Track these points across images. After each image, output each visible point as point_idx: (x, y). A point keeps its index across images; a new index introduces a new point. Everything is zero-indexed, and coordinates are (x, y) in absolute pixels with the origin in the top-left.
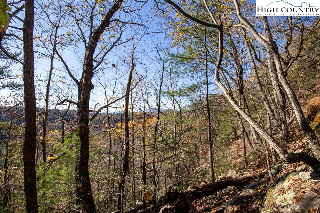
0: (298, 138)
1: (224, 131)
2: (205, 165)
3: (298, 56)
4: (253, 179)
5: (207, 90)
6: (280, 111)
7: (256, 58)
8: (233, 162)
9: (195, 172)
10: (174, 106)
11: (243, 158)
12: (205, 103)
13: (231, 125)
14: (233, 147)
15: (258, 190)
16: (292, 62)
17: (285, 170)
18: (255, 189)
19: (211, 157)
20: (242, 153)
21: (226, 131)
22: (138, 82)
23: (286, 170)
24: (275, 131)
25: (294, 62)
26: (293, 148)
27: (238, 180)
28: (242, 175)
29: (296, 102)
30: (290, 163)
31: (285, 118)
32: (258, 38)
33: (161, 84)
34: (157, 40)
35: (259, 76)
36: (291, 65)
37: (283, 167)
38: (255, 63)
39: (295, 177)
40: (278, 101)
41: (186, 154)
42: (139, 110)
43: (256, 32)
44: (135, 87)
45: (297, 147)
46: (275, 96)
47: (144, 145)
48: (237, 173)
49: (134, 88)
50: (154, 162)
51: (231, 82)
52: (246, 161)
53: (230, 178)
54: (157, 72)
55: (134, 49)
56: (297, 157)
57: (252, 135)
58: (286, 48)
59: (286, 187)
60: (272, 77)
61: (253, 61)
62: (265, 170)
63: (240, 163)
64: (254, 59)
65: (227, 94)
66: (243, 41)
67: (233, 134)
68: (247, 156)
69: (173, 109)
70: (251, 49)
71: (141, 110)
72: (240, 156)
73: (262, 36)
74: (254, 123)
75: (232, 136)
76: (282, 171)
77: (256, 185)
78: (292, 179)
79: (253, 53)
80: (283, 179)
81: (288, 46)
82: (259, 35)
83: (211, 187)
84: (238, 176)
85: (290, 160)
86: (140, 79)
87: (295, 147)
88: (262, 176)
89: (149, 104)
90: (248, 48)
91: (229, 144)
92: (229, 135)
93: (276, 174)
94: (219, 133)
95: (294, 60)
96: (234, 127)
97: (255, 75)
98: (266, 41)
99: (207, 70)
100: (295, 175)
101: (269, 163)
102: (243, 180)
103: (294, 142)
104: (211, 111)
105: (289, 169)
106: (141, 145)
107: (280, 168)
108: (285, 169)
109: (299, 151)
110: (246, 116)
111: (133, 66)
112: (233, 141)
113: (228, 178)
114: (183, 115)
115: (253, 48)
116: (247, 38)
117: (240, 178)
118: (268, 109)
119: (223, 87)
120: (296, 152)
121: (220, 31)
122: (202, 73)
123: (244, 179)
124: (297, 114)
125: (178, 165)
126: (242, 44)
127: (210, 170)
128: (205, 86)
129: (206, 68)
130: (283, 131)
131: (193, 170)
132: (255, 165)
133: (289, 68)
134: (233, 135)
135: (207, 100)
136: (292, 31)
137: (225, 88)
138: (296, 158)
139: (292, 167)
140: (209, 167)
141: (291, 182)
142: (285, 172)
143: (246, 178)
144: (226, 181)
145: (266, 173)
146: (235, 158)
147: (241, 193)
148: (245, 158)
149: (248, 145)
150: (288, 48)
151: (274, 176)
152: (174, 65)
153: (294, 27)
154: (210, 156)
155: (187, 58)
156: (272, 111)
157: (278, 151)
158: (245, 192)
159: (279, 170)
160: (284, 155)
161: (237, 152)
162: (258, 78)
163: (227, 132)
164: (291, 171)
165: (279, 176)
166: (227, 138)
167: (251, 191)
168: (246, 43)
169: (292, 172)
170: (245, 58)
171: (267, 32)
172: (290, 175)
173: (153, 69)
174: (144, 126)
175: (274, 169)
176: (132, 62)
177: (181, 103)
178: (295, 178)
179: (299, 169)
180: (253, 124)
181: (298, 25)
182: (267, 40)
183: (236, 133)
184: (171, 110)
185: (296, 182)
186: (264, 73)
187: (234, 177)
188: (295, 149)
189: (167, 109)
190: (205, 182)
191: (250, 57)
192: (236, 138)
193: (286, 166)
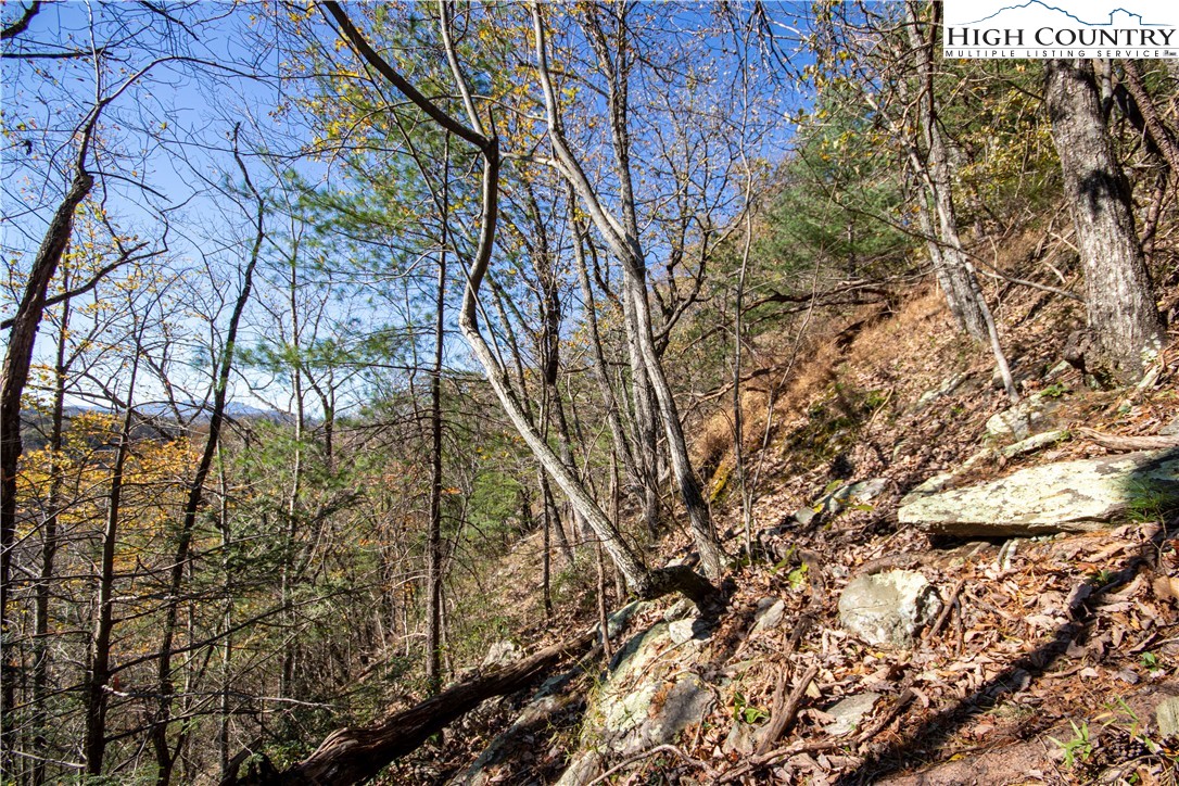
0: (678, 524)
1: (490, 504)
2: (413, 633)
3: (693, 298)
4: (559, 661)
5: (439, 355)
6: (645, 444)
7: (598, 279)
8: (510, 611)
9: (373, 668)
10: (300, 399)
11: (540, 595)
12: (426, 402)
13: (513, 482)
14: (515, 561)
15: (568, 693)
16: (680, 312)
17: (641, 621)
18: (560, 692)
19: (435, 603)
20: (539, 579)
21: (496, 503)
22: (113, 267)
23: (644, 620)
24: (633, 505)
25: (686, 311)
26: (666, 552)
27: (515, 671)
28: (531, 651)
29: (674, 423)
30: (648, 598)
31: (655, 467)
32: (598, 220)
33: (242, 301)
34: (241, 105)
35: (601, 333)
36: (677, 318)
37: (638, 612)
38: (591, 293)
39: (661, 637)
40: (642, 416)
41: (330, 597)
42: (108, 404)
43: (595, 200)
44: (92, 285)
45: (674, 550)
46: (635, 401)
47: (109, 577)
48: (516, 649)
49: (83, 290)
50: (165, 654)
51: (522, 338)
52: (548, 604)
53: (493, 670)
54: (230, 244)
55: (103, 104)
56: (667, 580)
57: (573, 518)
58: (670, 268)
59: (638, 673)
60: (632, 342)
61: (588, 286)
62: (594, 629)
63: (532, 611)
64: (593, 278)
65: (496, 378)
66: (563, 215)
67: (519, 513)
68: (550, 585)
69: (295, 410)
70: (586, 247)
71: (115, 400)
72: (535, 588)
73: (609, 217)
74: (569, 480)
75: (516, 522)
76: (635, 625)
77: (566, 680)
78: (653, 644)
79: (589, 259)
80: (633, 647)
81: (674, 265)
82: (602, 213)
83: (422, 715)
84: (519, 656)
85: (649, 590)
86: (125, 255)
87: (670, 549)
88: (585, 645)
89: (170, 377)
90: (576, 243)
91: (505, 551)
92: (504, 517)
93: (619, 633)
94: (473, 510)
95: (684, 307)
96: (524, 490)
97: (591, 329)
98: (617, 237)
99: (443, 282)
100: (661, 632)
101: (604, 605)
102: (530, 670)
103: (668, 536)
104: (446, 431)
105: (651, 616)
106: (93, 577)
107: (629, 616)
108: (642, 616)
109: (676, 562)
110: (548, 458)
111: (84, 184)
112: (516, 539)
113: (486, 669)
114: (338, 441)
115: (592, 247)
116: (576, 210)
117: (523, 665)
118: (616, 438)
119: (486, 352)
120: (672, 563)
121: (489, 161)
122: (424, 288)
123: (535, 665)
124: (675, 457)
125: (294, 651)
126: (561, 223)
127: (427, 650)
128: (434, 339)
129: (440, 273)
130: (649, 504)
131: (365, 660)
132: (571, 612)
133: (672, 325)
134: (517, 517)
135: (436, 394)
136: (685, 227)
137: (492, 356)
138: (664, 584)
139: (658, 607)
140: (424, 638)
141: (651, 653)
142: (640, 625)
143: (541, 661)
144: (475, 683)
145: (596, 635)
146: (517, 595)
147: (520, 715)
148: (547, 593)
149: (559, 549)
150: (674, 269)
151: (614, 641)
152: (310, 230)
153: (690, 217)
154: (430, 598)
155: (368, 220)
156: (627, 446)
157: (624, 566)
158: (533, 708)
159: (626, 623)
160: (637, 577)
161: (527, 575)
162: (597, 340)
163: (501, 508)
164: (654, 620)
165: (624, 639)
166: (497, 530)
167: (550, 703)
168: (571, 225)
169: (657, 623)
170: (568, 270)
171: (627, 209)
172: (651, 632)
173: (209, 227)
174: (117, 481)
175: (614, 620)
176: (81, 165)
177: (332, 389)
178: (659, 639)
179: (670, 611)
180: (565, 484)
181: (698, 214)
182: (621, 232)
183: (526, 509)
184: (283, 413)
185: (662, 652)
186: (615, 328)
187: (505, 662)
188: (670, 555)
189: (266, 408)
190: (406, 699)
191: (580, 270)
192: (529, 526)
193: (643, 608)
